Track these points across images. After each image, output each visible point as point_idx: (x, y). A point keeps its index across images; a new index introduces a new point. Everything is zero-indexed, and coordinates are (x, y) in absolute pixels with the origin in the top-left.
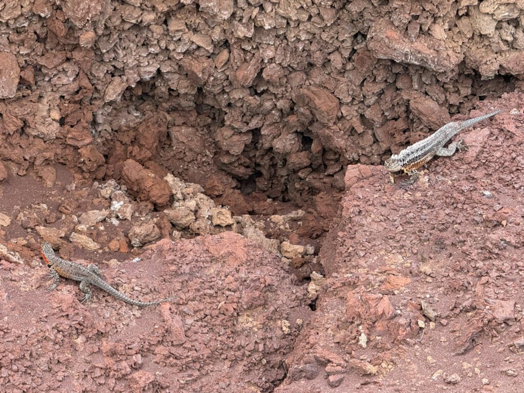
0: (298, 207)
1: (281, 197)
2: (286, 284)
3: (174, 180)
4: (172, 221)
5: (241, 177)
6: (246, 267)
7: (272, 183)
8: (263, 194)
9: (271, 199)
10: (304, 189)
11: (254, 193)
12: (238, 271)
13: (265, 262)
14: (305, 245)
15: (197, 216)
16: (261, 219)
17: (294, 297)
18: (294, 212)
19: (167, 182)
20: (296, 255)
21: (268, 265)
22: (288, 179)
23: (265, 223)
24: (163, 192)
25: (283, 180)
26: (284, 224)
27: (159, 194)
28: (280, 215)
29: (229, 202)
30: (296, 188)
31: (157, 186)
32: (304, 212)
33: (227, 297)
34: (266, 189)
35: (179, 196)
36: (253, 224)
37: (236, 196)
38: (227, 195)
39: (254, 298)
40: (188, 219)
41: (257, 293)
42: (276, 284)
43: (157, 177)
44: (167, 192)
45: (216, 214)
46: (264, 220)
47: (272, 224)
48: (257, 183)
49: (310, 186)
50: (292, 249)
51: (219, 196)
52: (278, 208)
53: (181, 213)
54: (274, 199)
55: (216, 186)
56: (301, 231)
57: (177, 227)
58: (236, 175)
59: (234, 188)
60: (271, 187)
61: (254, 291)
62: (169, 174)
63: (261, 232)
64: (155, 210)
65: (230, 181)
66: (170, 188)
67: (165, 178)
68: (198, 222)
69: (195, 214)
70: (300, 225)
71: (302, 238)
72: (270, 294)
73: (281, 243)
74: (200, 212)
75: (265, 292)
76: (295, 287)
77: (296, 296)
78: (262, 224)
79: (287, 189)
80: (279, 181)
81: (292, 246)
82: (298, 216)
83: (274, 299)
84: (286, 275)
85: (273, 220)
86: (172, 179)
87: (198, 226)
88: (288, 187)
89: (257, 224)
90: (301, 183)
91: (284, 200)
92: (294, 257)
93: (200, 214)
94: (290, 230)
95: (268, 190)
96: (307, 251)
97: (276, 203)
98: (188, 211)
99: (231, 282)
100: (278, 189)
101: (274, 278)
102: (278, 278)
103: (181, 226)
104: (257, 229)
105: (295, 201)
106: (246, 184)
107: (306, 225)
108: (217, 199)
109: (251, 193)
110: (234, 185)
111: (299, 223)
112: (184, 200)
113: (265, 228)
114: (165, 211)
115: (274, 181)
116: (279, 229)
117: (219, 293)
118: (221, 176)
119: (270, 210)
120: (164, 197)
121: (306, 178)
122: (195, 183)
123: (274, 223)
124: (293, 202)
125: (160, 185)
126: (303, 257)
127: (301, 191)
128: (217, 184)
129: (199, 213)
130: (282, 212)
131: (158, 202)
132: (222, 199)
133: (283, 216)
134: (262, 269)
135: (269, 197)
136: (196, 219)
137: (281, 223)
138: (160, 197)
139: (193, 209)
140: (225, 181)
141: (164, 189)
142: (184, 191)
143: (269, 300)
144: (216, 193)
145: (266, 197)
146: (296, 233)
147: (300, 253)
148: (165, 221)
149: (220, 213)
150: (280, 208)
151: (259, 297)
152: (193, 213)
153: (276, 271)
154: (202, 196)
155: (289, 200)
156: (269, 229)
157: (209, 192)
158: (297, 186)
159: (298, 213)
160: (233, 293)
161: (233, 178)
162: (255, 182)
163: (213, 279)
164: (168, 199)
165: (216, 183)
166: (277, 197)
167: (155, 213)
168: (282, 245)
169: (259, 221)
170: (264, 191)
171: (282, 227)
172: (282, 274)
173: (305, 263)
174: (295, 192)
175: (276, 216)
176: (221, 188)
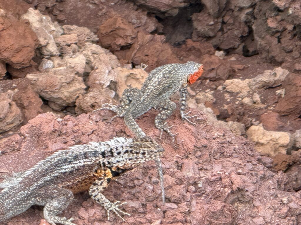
0: (274, 63)
1: (241, 47)
2: (269, 189)
3: (41, 21)
4: (43, 94)
5: (164, 13)
6: (196, 160)
7: (223, 23)
8: (206, 44)
9: (222, 52)
10: (285, 29)
11: (190, 42)
12: (180, 167)
13: (228, 150)
14: (292, 131)
15: (89, 83)
16: (207, 88)
17: (285, 210)
18: (268, 72)
19: (28, 23)
20: (276, 150)
21: (235, 155)
22: (252, 14)
23: (214, 95)
24: (23, 42)
25: (243, 17)
26: (250, 95)
27: (16, 46)
28: (243, 79)
29: (146, 58)
30: (269, 29)
31: (11, 31)
32: (287, 72)
33: (164, 212)
34: (211, 34)
35: (52, 48)
36: (192, 97)
37: (158, 46)
38: (142, 46)
39: (214, 213)
40: (72, 89)
41: (218, 205)
42: (251, 188)
43: (10, 14)
44: (30, 41)
45: (124, 79)
46: (212, 89)
47: (227, 96)
48: (195, 24)
49: (297, 23)
50: (269, 138)
51: (127, 47)
52: (237, 67)
53: (60, 79)
54: (228, 52)
55: (119, 28)
56: (284, 106)
57: (52, 105)
58: (154, 9)
59: (153, 33)
60: (222, 30)
61: (213, 201)
62: (31, 10)
63: (209, 109)
64: (9, 76)
65: (144, 21)
66: (34, 35)
67: (25, 17)
68: (91, 94)
69: (85, 80)
70: (280, 96)
71: (285, 119)
72: (241, 207)
73: (247, 128)
74: (93, 75)
75: (233, 203)
76: (286, 193)
77: (290, 210)
78: (209, 95)
79: (251, 32)
80: (235, 18)
81: (268, 133)
82: (276, 78)
83: (250, 216)
84: (269, 173)
85: (229, 88)
86: (37, 18)
87: (92, 101)
88: (254, 27)
89: (200, 96)
90: (279, 18)
91: (246, 53)
92: (272, 154)
93: (95, 80)
94: (263, 106)
95: (214, 37)
96: (295, 141)
97: (233, 59)
98: (73, 75)
99: (171, 187)
100: (236, 32)
101: (246, 178)
102: (254, 179)
103: (59, 102)
104: (201, 105)
105: (268, 52)
106: (174, 26)
107: (293, 94)
108: (123, 52)
109: (184, 42)
110: (152, 27)
111: (278, 92)
112: (61, 56)
113: (215, 103)
114: (30, 76)
115: (227, 18)
116: (242, 104)
117: (150, 206)
118: (126, 12)
119: (222, 72)
120: (25, 51)
121: (287, 9)
122: (80, 25)
123: (231, 93)
124: (264, 55)
125: (16, 29)
126: (288, 153)
127: (278, 34)
128: (122, 26)
129: (91, 78)
130: (245, 73)
131: (14, 60)
132: (131, 53)
133: (247, 81)
134: (225, 164)
135: (219, 49)
136: (87, 89)
137: (245, 93)
138: (18, 51)
139: (81, 70)
140: (134, 21)
141: (24, 37)
142: (60, 40)
143: (240, 216)
144: (121, 42)
145: (213, 49)
146: (274, 111)
147: (283, 146)
148: (30, 93)
149: (130, 77)
150: (240, 67)
151: (222, 211)
152: (81, 79)
153: (249, 166)
154: (95, 47)
155: (256, 53)
156: (222, 105)
157: (107, 41)
158: (272, 24)
159: (275, 74)
160: (174, 206)
161: (149, 15)
162: (190, 21)
163: (136, 182)
164: (32, 55)
165: (120, 23)
166: (234, 49)
167: (9, 81)
168: (249, 131)
169: (204, 90)
170: (209, 38)
171: (247, 100)
172: (261, 170)
173: (294, 163)
174: (268, 37)
175: (236, 80)
176: (129, 32)
